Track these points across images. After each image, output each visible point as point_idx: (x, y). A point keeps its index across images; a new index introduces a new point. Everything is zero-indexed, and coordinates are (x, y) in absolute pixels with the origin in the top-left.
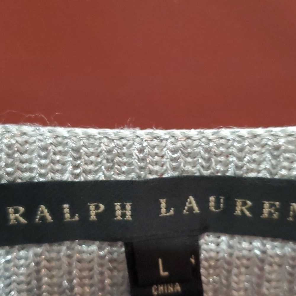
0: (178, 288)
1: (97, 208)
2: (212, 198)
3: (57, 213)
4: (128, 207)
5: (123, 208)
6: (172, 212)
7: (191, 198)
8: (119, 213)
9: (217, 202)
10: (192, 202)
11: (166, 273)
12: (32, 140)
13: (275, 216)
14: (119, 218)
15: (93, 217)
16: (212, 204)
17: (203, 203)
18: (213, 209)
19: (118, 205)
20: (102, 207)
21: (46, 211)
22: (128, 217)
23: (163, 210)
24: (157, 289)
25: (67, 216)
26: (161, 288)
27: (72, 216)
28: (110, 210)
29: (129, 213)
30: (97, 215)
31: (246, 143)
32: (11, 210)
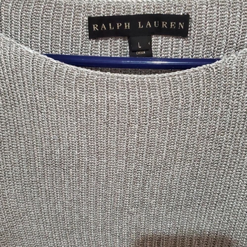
0: (144, 53)
1: (119, 25)
2: (155, 22)
3: (107, 26)
4: (129, 24)
5: (127, 25)
6: (142, 27)
7: (149, 22)
8: (126, 26)
9: (157, 23)
10: (149, 24)
11: (140, 47)
12: (101, 3)
13: (175, 27)
14: (126, 28)
15: (118, 28)
16: (155, 24)
17: (152, 24)
18: (155, 26)
19: (126, 24)
20: (121, 24)
21: (104, 26)
22: (129, 28)
23: (140, 26)
24: (138, 53)
25: (110, 27)
26: (139, 53)
27: (112, 28)
28: (123, 25)
29: (129, 26)
30: (119, 27)
31: (165, 4)
32: (94, 26)
